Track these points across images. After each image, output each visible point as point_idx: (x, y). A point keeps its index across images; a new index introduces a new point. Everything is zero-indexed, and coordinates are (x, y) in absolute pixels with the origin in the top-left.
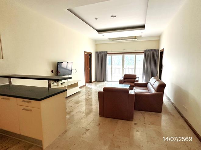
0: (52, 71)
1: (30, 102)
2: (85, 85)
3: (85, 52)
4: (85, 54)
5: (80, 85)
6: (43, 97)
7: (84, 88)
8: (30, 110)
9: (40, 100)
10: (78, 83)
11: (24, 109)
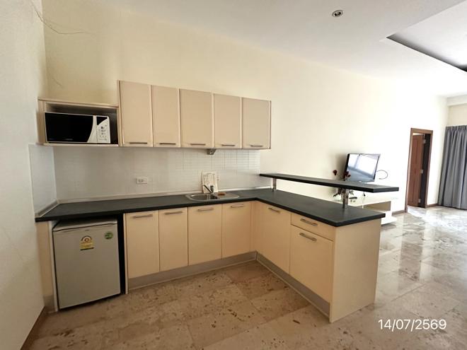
0: (335, 172)
1: (315, 224)
2: (405, 211)
3: (413, 130)
4: (414, 134)
5: (394, 208)
6: (341, 221)
7: (402, 217)
8: (314, 239)
9: (336, 225)
10: (390, 202)
11: (302, 234)
